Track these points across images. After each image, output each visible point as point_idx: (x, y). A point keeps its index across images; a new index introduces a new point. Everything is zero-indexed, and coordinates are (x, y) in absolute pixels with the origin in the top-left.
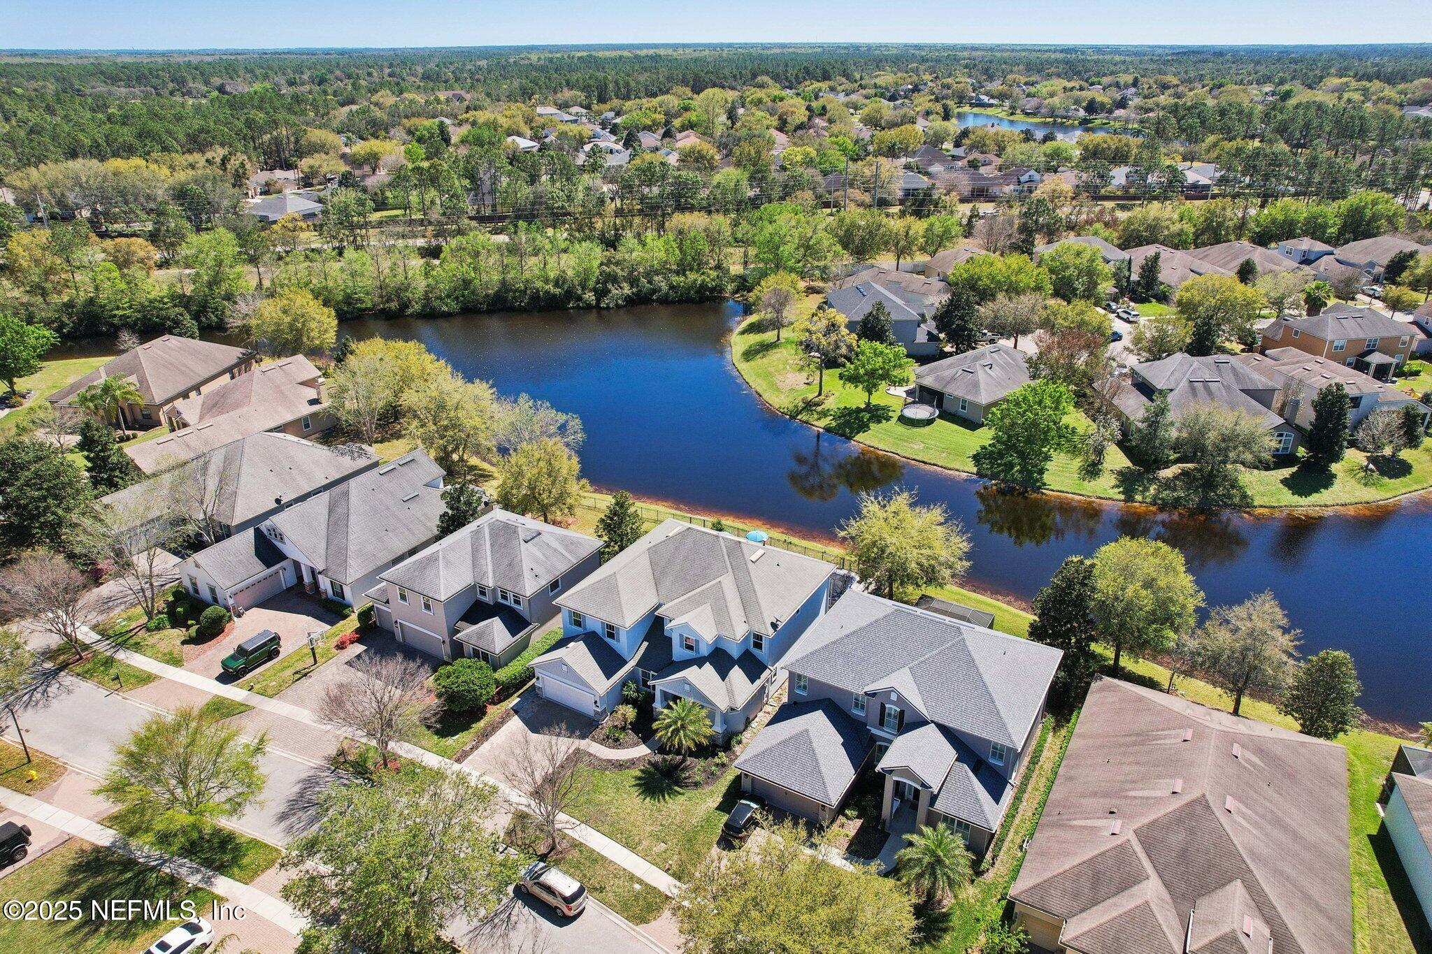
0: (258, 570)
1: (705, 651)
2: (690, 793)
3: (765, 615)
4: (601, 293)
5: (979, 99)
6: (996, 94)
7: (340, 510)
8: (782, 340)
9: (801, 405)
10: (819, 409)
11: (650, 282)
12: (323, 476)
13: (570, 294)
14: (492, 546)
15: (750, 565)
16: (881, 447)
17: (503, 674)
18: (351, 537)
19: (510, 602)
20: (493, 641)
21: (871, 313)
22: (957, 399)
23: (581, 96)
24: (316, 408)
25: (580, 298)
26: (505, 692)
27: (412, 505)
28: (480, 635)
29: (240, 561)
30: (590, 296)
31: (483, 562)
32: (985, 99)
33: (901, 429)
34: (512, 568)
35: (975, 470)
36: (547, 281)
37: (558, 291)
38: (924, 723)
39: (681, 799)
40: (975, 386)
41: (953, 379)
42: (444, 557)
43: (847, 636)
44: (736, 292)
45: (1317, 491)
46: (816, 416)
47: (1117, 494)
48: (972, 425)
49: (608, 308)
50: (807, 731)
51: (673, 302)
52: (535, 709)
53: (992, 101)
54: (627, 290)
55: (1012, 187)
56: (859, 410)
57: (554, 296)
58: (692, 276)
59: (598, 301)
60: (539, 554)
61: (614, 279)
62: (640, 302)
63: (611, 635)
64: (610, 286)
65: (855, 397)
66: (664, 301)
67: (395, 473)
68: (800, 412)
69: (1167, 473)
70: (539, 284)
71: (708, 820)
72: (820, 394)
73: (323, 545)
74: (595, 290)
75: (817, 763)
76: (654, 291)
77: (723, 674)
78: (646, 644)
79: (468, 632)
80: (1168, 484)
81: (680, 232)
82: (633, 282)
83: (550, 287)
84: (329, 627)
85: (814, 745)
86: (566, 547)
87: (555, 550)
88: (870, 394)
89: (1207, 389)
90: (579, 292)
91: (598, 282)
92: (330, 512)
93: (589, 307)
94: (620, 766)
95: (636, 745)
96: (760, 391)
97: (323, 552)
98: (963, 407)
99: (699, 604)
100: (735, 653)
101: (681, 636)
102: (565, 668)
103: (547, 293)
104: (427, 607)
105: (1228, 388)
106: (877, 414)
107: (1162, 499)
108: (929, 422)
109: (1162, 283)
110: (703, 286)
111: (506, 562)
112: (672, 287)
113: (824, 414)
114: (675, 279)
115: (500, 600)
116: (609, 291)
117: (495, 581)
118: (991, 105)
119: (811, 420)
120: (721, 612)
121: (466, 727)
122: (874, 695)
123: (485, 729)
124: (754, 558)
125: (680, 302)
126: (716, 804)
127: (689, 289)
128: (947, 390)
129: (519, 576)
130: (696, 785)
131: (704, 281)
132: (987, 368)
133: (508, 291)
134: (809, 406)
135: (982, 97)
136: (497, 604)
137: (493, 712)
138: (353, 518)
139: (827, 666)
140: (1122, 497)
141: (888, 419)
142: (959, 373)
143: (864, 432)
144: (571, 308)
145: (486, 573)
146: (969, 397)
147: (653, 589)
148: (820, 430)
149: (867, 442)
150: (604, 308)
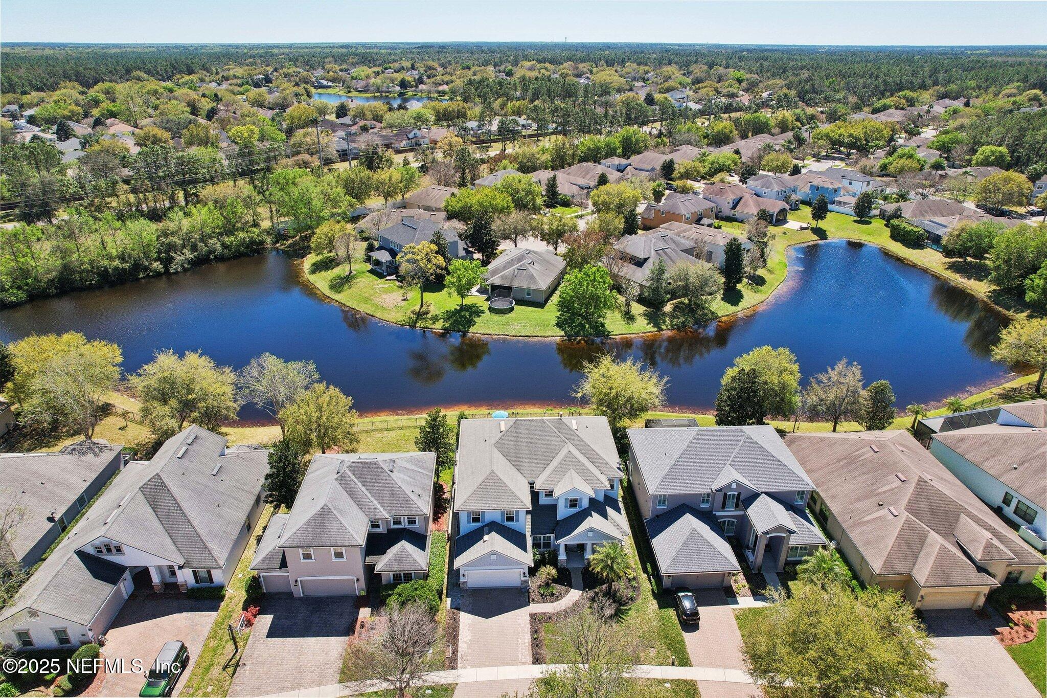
0: (104, 591)
1: (586, 504)
2: (633, 606)
4: (167, 262)
5: (320, 83)
6: (330, 78)
7: (165, 503)
8: (354, 272)
9: (414, 317)
10: (429, 316)
11: (206, 245)
12: (80, 481)
13: (137, 266)
14: (364, 484)
16: (492, 333)
17: (434, 584)
18: (196, 523)
19: (405, 524)
20: (415, 561)
22: (522, 289)
25: (146, 269)
27: (223, 476)
28: (399, 559)
29: (83, 590)
30: (157, 265)
31: (367, 500)
32: (325, 83)
33: (496, 318)
34: (394, 495)
35: (563, 333)
36: (110, 258)
37: (125, 265)
39: (632, 613)
40: (532, 277)
41: (514, 276)
42: (335, 508)
43: (679, 458)
44: (277, 242)
46: (430, 322)
47: (651, 328)
48: (541, 305)
49: (177, 273)
50: (694, 530)
51: (229, 259)
52: (471, 600)
53: (330, 84)
54: (189, 256)
55: (404, 142)
56: (459, 311)
57: (123, 270)
58: (241, 235)
59: (166, 268)
60: (407, 478)
61: (171, 247)
62: (201, 263)
63: (510, 519)
64: (173, 254)
66: (221, 259)
67: (190, 453)
68: (416, 321)
69: (668, 308)
70: (106, 263)
72: (422, 306)
73: (168, 541)
74: (159, 259)
75: (714, 548)
76: (210, 252)
77: (605, 515)
78: (529, 517)
79: (383, 563)
80: (672, 315)
82: (194, 248)
83: (116, 263)
85: (704, 536)
86: (417, 465)
87: (414, 471)
88: (461, 295)
89: (665, 253)
90: (146, 263)
91: (159, 252)
92: (154, 509)
93: (158, 275)
95: (567, 592)
97: (173, 548)
98: (529, 294)
99: (564, 472)
101: (566, 499)
102: (494, 557)
103: (116, 268)
104: (339, 555)
105: (674, 251)
106: (473, 311)
107: (675, 325)
108: (512, 309)
109: (560, 194)
110: (251, 242)
111: (387, 493)
112: (224, 246)
113: (435, 319)
114: (228, 240)
115: (393, 526)
116: (174, 258)
117: (389, 512)
118: (330, 87)
119: (428, 325)
120: (584, 473)
122: (720, 490)
123: (447, 633)
124: (575, 427)
125: (234, 258)
126: (657, 607)
127: (241, 245)
128: (514, 284)
129: (407, 500)
130: (632, 599)
131: (250, 237)
132: (531, 264)
133: (74, 272)
134: (420, 315)
135: (322, 81)
136: (390, 531)
137: (440, 617)
138: (184, 506)
139: (679, 482)
140: (656, 329)
141: (483, 312)
142: (516, 271)
143: (473, 325)
144: (142, 278)
145: (375, 508)
146: (532, 287)
147: (518, 472)
148: (441, 331)
149: (481, 332)
150: (173, 273)
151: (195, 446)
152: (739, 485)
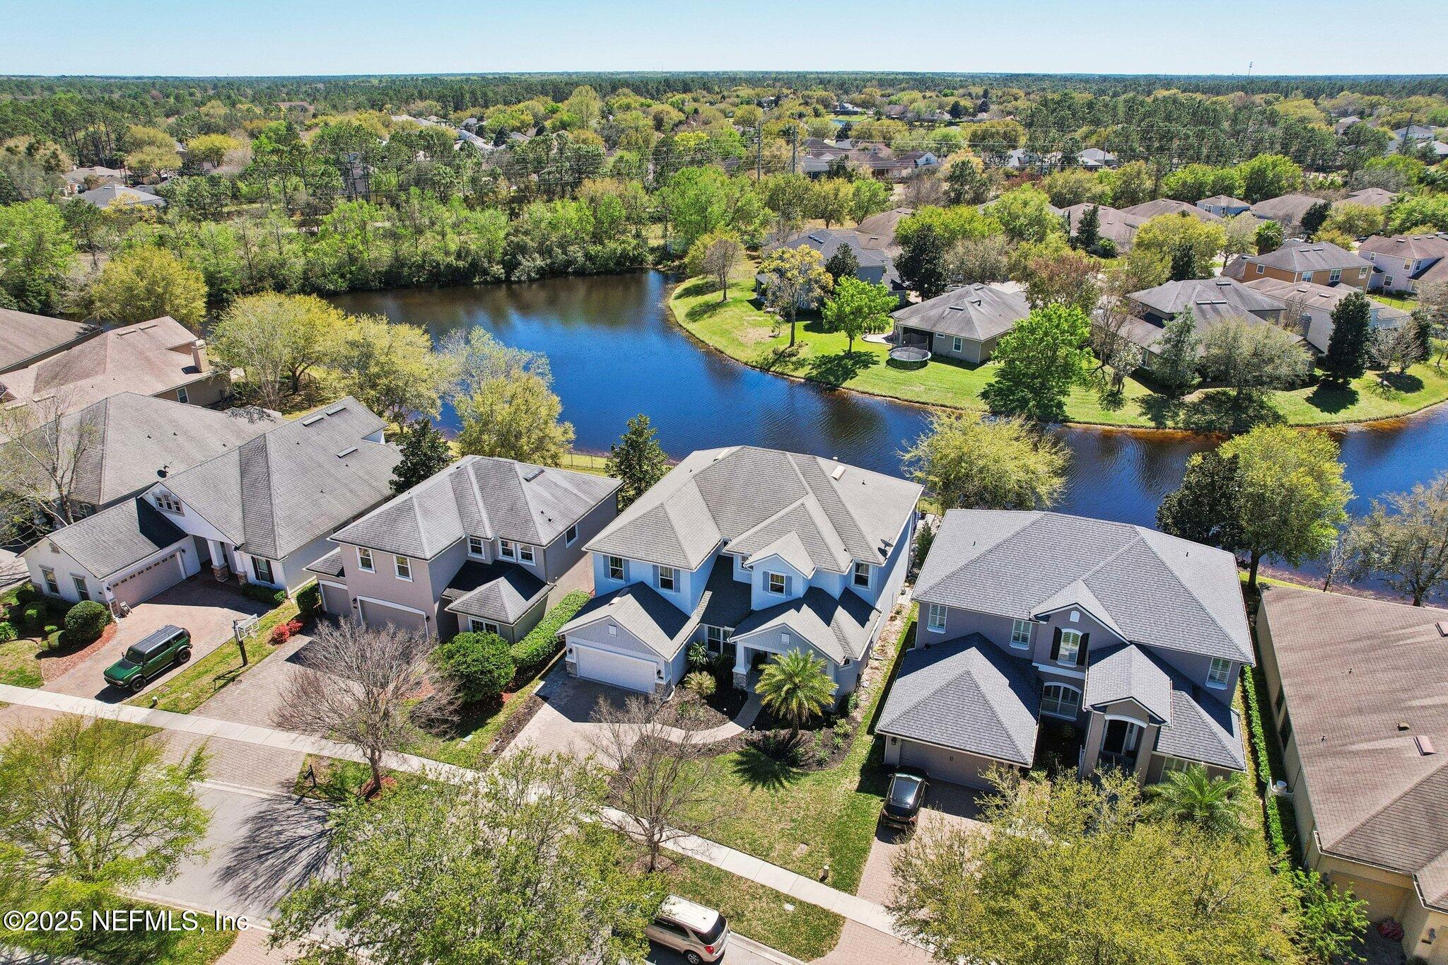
0: (148, 552)
1: (799, 590)
2: (816, 774)
3: (869, 538)
4: (510, 266)
5: (843, 107)
6: (859, 101)
7: (257, 469)
8: (728, 300)
9: (771, 356)
10: (794, 359)
11: (565, 253)
12: (219, 444)
13: (475, 267)
14: (482, 489)
15: (834, 482)
16: (876, 392)
17: (521, 650)
18: (276, 501)
19: (517, 559)
20: (503, 607)
21: (836, 257)
22: (949, 337)
23: (437, 106)
25: (485, 272)
26: (526, 672)
27: (352, 462)
28: (483, 601)
29: (119, 541)
30: (498, 270)
31: (474, 509)
32: (850, 107)
33: (893, 373)
34: (517, 512)
36: (447, 253)
37: (461, 264)
38: (1119, 645)
39: (806, 783)
40: (969, 322)
41: (941, 318)
42: (421, 505)
43: (991, 551)
44: (659, 263)
45: (1345, 407)
46: (791, 367)
47: (1146, 422)
48: (970, 365)
49: (520, 281)
50: (968, 673)
51: (590, 274)
52: (571, 692)
53: (856, 109)
54: (539, 262)
55: (909, 170)
56: (840, 358)
57: (457, 269)
58: (611, 245)
59: (508, 274)
60: (546, 494)
61: (522, 249)
62: (554, 275)
63: (667, 584)
64: (520, 257)
65: (835, 344)
66: (581, 273)
67: (324, 424)
68: (773, 364)
69: (1193, 397)
70: (439, 257)
71: (853, 806)
72: (792, 344)
73: (238, 514)
74: (502, 262)
75: (994, 713)
76: (569, 263)
77: (827, 618)
78: (708, 594)
79: (462, 601)
80: (1195, 408)
81: (592, 200)
82: (545, 251)
83: (451, 259)
84: (255, 618)
85: (983, 688)
86: (578, 486)
87: (566, 490)
88: (852, 338)
89: (1215, 309)
90: (486, 265)
91: (505, 254)
92: (243, 473)
93: (497, 281)
94: (710, 751)
95: (722, 722)
96: (720, 347)
97: (239, 523)
98: (957, 347)
99: (781, 534)
100: (836, 591)
101: (765, 574)
102: (613, 630)
103: (449, 266)
104: (403, 571)
105: (1234, 308)
106: (864, 360)
107: (1194, 423)
108: (923, 364)
109: (1101, 238)
110: (624, 255)
111: (505, 506)
112: (588, 256)
113: (801, 364)
114: (594, 249)
115: (501, 557)
116: (520, 264)
117: (496, 532)
118: (856, 113)
119: (786, 371)
120: (812, 541)
121: (479, 724)
122: (1046, 618)
123: (508, 724)
124: (835, 475)
125: (598, 274)
126: (856, 787)
127: (610, 258)
128: (938, 329)
129: (528, 521)
130: (821, 763)
131: (624, 250)
132: (976, 305)
133: (403, 265)
134: (781, 357)
135: (846, 105)
136: (497, 563)
137: (513, 702)
138: (275, 478)
139: (973, 591)
140: (1153, 424)
141: (875, 363)
142: (948, 310)
143: (851, 378)
144: (477, 283)
145: (480, 522)
146: (964, 335)
147: (712, 523)
148: (802, 380)
149: (860, 389)
150: (515, 282)
151: (335, 419)
152: (1086, 617)
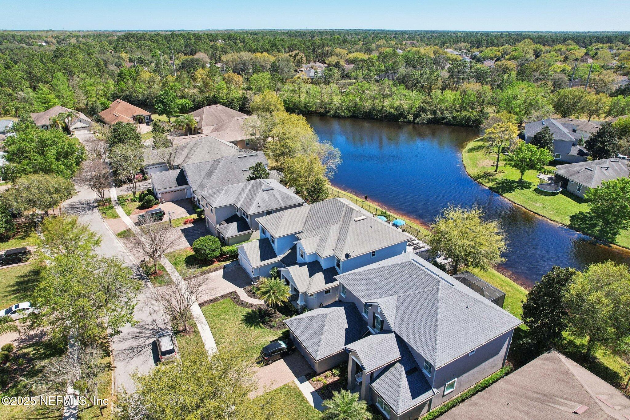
0: (174, 186)
1: (307, 259)
3: (345, 249)
4: (416, 116)
7: (214, 168)
9: (482, 174)
10: (491, 177)
11: (442, 114)
13: (401, 115)
17: (226, 249)
18: (211, 179)
19: (244, 216)
20: (229, 232)
21: (540, 133)
22: (576, 184)
23: (468, 45)
24: (253, 137)
25: (406, 118)
27: (246, 173)
28: (225, 228)
30: (411, 117)
31: (242, 196)
33: (534, 195)
34: (250, 201)
35: (569, 224)
36: (392, 107)
37: (395, 112)
39: (260, 330)
40: (590, 178)
41: (578, 172)
46: (487, 181)
48: (579, 200)
49: (418, 123)
50: (327, 315)
51: (452, 125)
52: (232, 269)
54: (429, 116)
56: (514, 182)
57: (393, 114)
58: (464, 113)
59: (414, 119)
60: (267, 198)
61: (424, 110)
62: (435, 123)
63: (273, 241)
64: (421, 113)
65: (514, 174)
66: (448, 124)
68: (480, 178)
70: (388, 109)
71: (262, 345)
72: (495, 171)
74: (414, 114)
75: (322, 334)
76: (443, 118)
77: (311, 274)
78: (290, 251)
79: (223, 226)
81: (465, 92)
82: (433, 113)
83: (392, 110)
84: (188, 215)
86: (283, 198)
87: (276, 198)
88: (523, 174)
90: (406, 114)
91: (416, 111)
93: (409, 122)
94: (243, 304)
95: (261, 299)
96: (466, 165)
97: (199, 184)
98: (579, 190)
99: (316, 235)
100: (324, 266)
101: (300, 249)
102: (244, 251)
103: (390, 113)
104: (212, 210)
106: (522, 185)
108: (554, 194)
110: (469, 119)
111: (250, 197)
112: (454, 118)
113: (492, 180)
114: (455, 114)
116: (420, 116)
119: (483, 182)
120: (322, 242)
121: (201, 267)
123: (207, 270)
124: (356, 219)
125: (455, 125)
126: (273, 340)
127: (463, 119)
128: (571, 178)
129: (250, 205)
130: (272, 327)
131: (470, 116)
132: (603, 169)
134: (486, 175)
137: (217, 264)
141: (528, 188)
142: (584, 169)
143: (510, 192)
144: (401, 121)
145: (239, 202)
146: (585, 184)
147: (303, 224)
148: (487, 188)
150: (416, 123)
151: (251, 158)
